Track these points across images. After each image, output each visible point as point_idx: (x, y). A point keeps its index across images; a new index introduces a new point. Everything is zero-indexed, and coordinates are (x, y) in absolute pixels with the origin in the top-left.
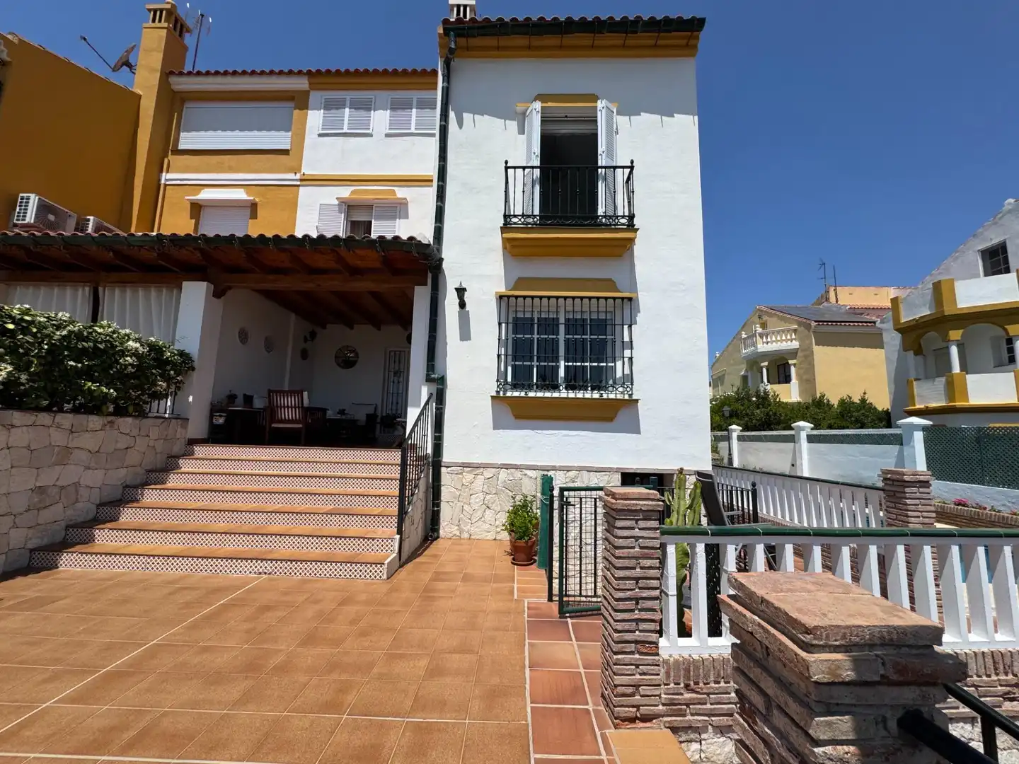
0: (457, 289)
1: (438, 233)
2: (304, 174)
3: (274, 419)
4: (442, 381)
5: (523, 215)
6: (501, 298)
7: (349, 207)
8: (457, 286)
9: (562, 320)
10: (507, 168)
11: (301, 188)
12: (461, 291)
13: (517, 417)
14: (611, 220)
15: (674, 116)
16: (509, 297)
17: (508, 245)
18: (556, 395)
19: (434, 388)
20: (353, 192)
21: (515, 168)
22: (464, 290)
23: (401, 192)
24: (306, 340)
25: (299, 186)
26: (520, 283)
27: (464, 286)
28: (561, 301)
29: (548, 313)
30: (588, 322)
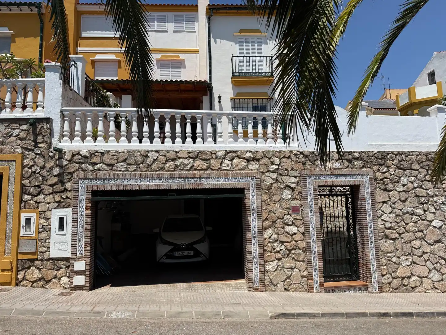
0: (218, 97)
1: (210, 78)
4: (215, 126)
5: (238, 72)
6: (232, 99)
8: (219, 96)
10: (232, 57)
12: (220, 97)
14: (266, 74)
16: (235, 99)
17: (234, 82)
19: (213, 128)
20: (162, 56)
21: (235, 56)
22: (221, 97)
23: (182, 56)
26: (238, 94)
28: (251, 100)
29: (247, 104)
30: (260, 107)
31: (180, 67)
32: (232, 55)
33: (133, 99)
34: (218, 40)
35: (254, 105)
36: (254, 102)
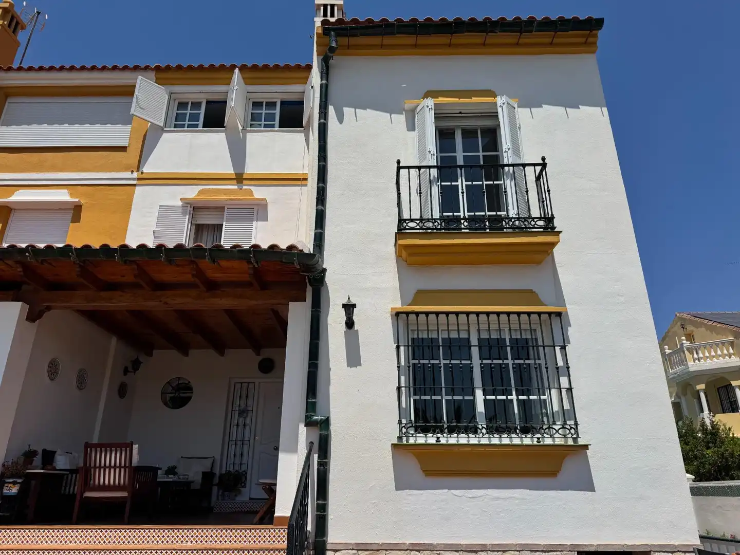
0: (344, 306)
1: (319, 240)
2: (142, 173)
4: (325, 424)
5: (421, 219)
6: (397, 314)
7: (194, 208)
8: (345, 301)
9: (474, 341)
10: (399, 168)
11: (137, 188)
12: (349, 308)
13: (428, 473)
14: (526, 223)
15: (579, 108)
16: (407, 314)
17: (404, 254)
18: (474, 440)
19: (316, 434)
20: (201, 192)
21: (409, 168)
22: (354, 306)
23: (259, 193)
24: (126, 371)
25: (135, 185)
26: (421, 296)
27: (353, 301)
28: (473, 317)
29: (457, 332)
30: (508, 343)
31: (252, 221)
32: (398, 162)
33: (32, 316)
34: (348, 111)
35: (485, 335)
36: (484, 326)
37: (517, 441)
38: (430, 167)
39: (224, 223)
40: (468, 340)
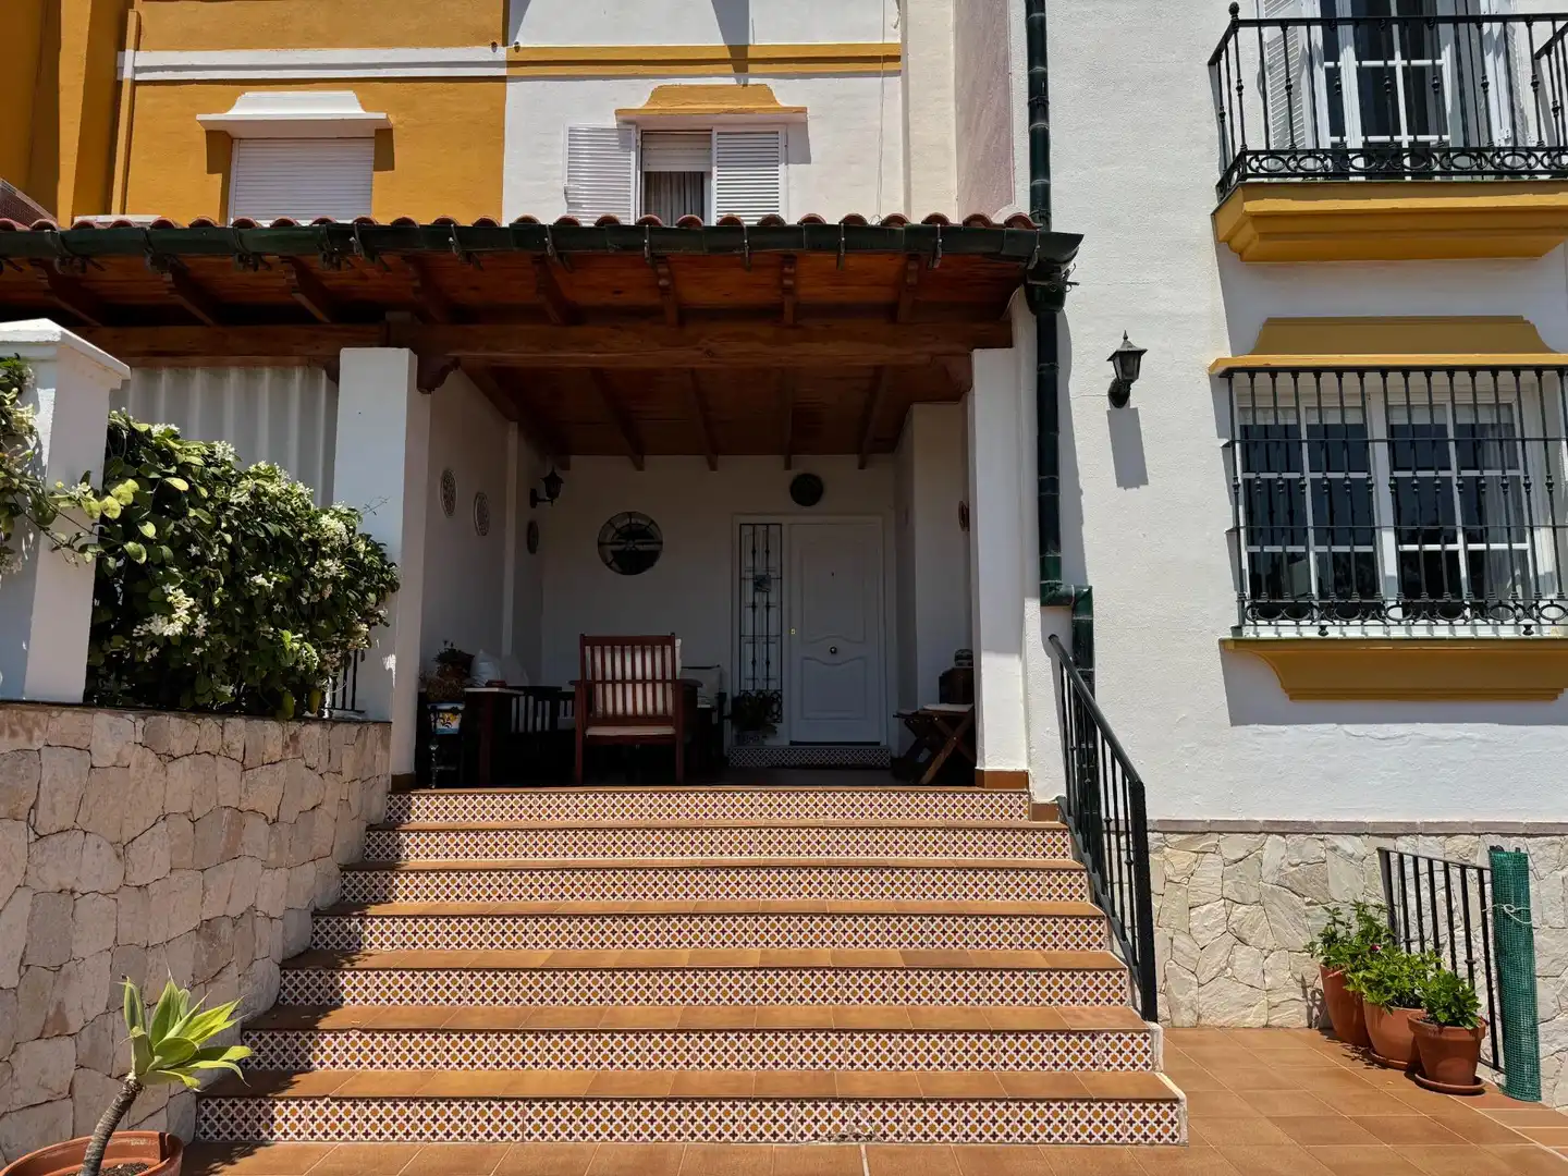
0: (1115, 356)
1: (1044, 202)
2: (517, 49)
3: (591, 715)
5: (1293, 152)
6: (1227, 375)
7: (646, 133)
8: (1117, 345)
9: (1378, 430)
10: (1236, 25)
11: (511, 87)
12: (1126, 360)
13: (1296, 693)
14: (1532, 161)
16: (1251, 372)
18: (1375, 630)
19: (1062, 622)
20: (657, 94)
21: (1259, 23)
23: (788, 93)
24: (534, 499)
25: (502, 79)
27: (1138, 345)
28: (1373, 379)
29: (1339, 412)
30: (1451, 435)
31: (776, 163)
32: (1234, 9)
33: (427, 380)
35: (1400, 419)
36: (1397, 399)
37: (1463, 632)
38: (1308, 22)
39: (715, 169)
40: (1361, 429)
